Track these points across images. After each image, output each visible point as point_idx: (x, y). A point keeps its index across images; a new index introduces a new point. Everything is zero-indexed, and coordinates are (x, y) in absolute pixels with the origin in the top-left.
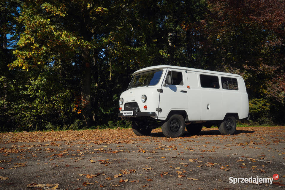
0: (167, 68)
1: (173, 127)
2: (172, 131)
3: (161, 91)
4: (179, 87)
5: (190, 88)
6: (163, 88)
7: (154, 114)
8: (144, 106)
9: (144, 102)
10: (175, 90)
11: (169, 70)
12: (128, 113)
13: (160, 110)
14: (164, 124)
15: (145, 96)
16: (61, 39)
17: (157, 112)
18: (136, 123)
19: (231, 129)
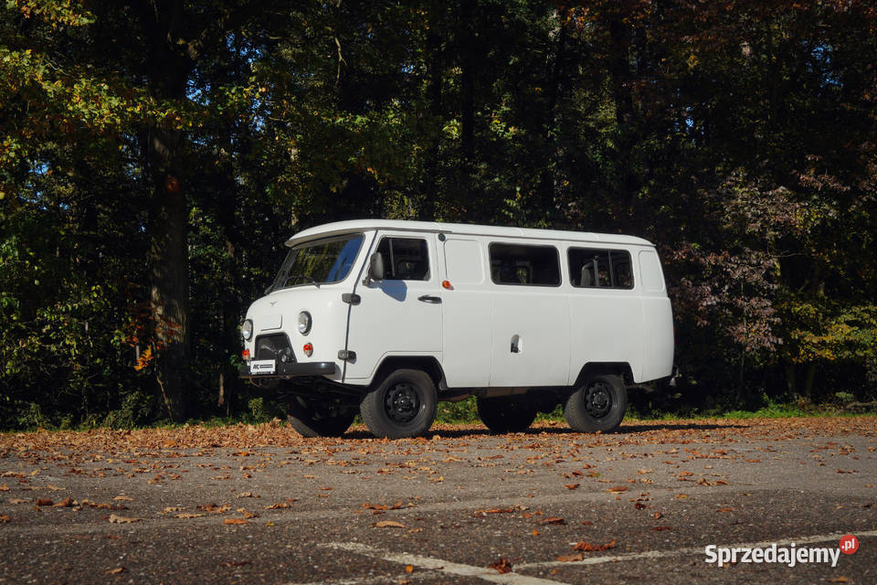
0: (377, 229)
1: (396, 407)
2: (392, 417)
3: (353, 299)
4: (414, 287)
5: (452, 289)
6: (362, 291)
7: (332, 367)
8: (305, 346)
9: (305, 332)
10: (400, 295)
11: (381, 234)
12: (262, 366)
13: (351, 357)
14: (366, 399)
15: (308, 314)
16: (70, 112)
17: (340, 364)
18: (298, 398)
19: (605, 414)
